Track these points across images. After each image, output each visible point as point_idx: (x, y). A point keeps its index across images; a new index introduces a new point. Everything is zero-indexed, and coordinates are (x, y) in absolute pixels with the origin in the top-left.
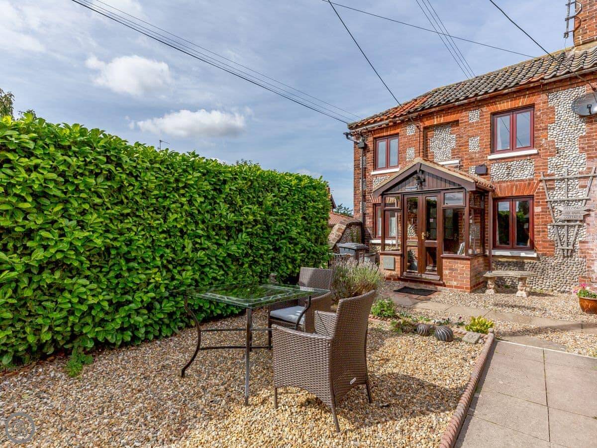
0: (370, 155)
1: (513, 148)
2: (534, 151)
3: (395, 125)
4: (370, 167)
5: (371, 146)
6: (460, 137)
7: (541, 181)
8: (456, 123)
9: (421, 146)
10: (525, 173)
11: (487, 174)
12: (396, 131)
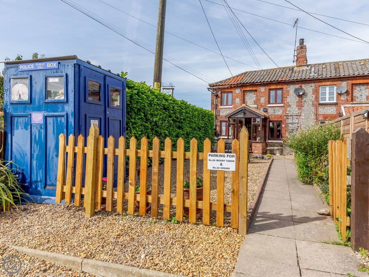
0: (219, 99)
1: (276, 103)
2: (283, 105)
3: (231, 87)
4: (219, 104)
5: (220, 95)
6: (257, 96)
7: (285, 116)
8: (256, 91)
9: (242, 98)
10: (280, 112)
11: (267, 112)
12: (231, 91)
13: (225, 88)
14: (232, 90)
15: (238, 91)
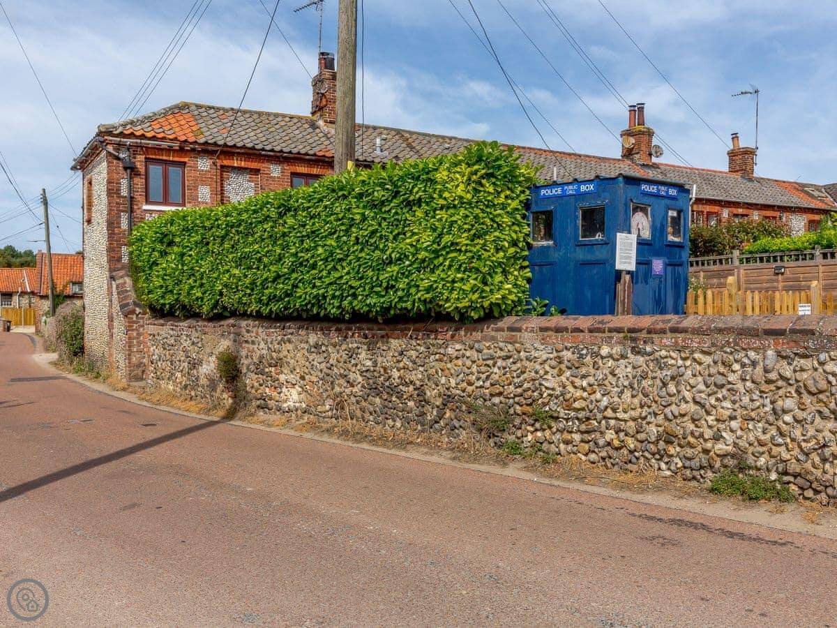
0: (139, 182)
3: (182, 151)
5: (141, 167)
6: (259, 187)
8: (257, 171)
9: (217, 186)
12: (182, 160)
13: (159, 150)
14: (186, 160)
15: (204, 164)
